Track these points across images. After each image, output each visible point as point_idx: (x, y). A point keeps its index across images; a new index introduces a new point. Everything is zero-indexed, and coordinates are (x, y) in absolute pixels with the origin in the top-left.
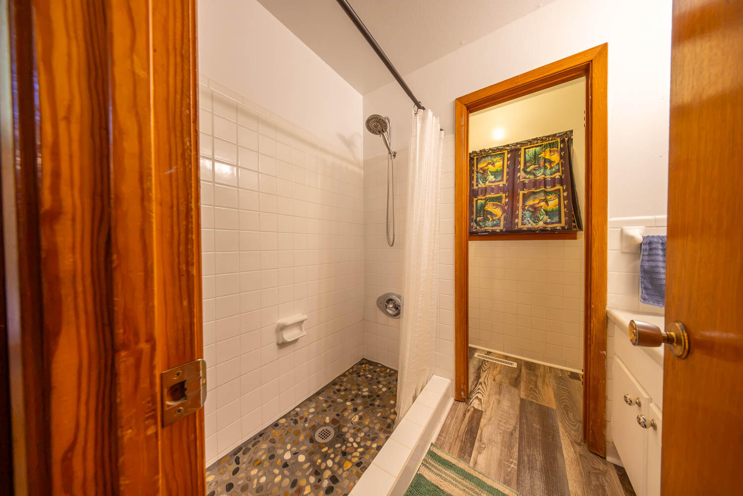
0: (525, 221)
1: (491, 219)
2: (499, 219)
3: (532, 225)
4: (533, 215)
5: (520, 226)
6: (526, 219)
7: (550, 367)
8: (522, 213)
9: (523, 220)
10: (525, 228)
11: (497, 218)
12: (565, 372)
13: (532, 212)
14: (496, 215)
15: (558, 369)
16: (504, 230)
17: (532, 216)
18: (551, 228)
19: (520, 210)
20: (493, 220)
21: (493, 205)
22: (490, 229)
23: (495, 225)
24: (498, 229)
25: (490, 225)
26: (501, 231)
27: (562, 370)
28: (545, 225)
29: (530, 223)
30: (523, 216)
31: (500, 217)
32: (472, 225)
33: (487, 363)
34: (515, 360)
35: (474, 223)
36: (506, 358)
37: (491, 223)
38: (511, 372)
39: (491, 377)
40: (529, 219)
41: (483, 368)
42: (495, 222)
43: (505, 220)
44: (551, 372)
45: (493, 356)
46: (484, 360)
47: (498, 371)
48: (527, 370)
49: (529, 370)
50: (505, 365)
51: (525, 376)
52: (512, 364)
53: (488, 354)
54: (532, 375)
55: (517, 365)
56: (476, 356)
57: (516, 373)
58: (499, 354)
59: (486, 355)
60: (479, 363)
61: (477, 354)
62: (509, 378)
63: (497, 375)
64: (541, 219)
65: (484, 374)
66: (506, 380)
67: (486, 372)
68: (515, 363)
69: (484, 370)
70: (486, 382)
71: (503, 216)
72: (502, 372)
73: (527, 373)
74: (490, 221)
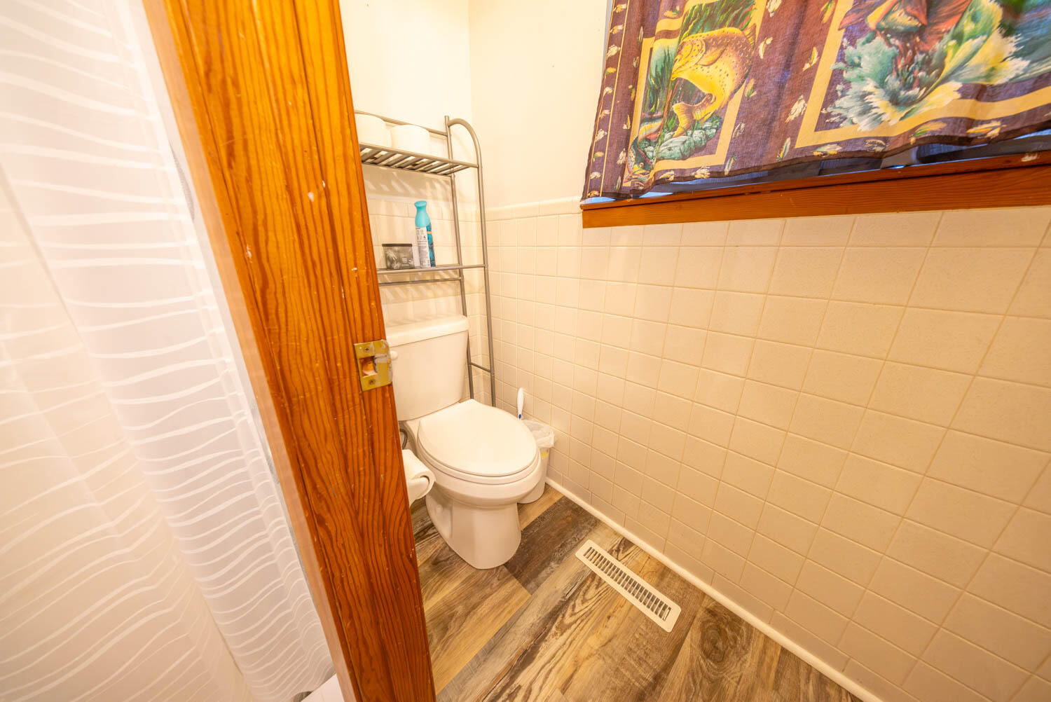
0: (845, 103)
1: (683, 122)
2: (718, 117)
3: (877, 119)
4: (903, 53)
5: (807, 138)
6: (855, 87)
7: (784, 651)
8: (841, 57)
9: (831, 97)
10: (829, 143)
11: (711, 109)
12: (833, 692)
13: (906, 35)
14: (709, 98)
15: (809, 668)
16: (727, 170)
17: (895, 59)
18: (1003, 120)
19: (835, 37)
20: (693, 125)
21: (708, 44)
22: (667, 167)
23: (697, 150)
24: (701, 167)
25: (676, 152)
26: (716, 173)
27: (822, 680)
28: (967, 108)
29: (866, 110)
30: (836, 77)
31: (724, 108)
32: (620, 162)
33: (592, 592)
34: (685, 593)
35: (632, 154)
36: (662, 575)
37: (683, 138)
38: (640, 653)
39: (567, 664)
40: (870, 86)
41: (569, 611)
42: (697, 135)
43: (744, 115)
44: (776, 687)
45: (626, 564)
46: (593, 575)
47: (603, 640)
48: (698, 653)
49: (707, 655)
50: (640, 613)
51: (677, 687)
52: (662, 609)
53: (618, 550)
54: (706, 684)
55: (681, 616)
56: (580, 553)
57: (657, 660)
58: (650, 557)
59: (611, 552)
60: (573, 583)
61: (589, 544)
62: (618, 683)
63: (591, 655)
64: (949, 65)
65: (553, 644)
66: (604, 692)
67: (569, 632)
68: (676, 610)
69: (568, 620)
70: (536, 687)
71: (738, 97)
72: (615, 642)
73: (692, 673)
74: (679, 130)
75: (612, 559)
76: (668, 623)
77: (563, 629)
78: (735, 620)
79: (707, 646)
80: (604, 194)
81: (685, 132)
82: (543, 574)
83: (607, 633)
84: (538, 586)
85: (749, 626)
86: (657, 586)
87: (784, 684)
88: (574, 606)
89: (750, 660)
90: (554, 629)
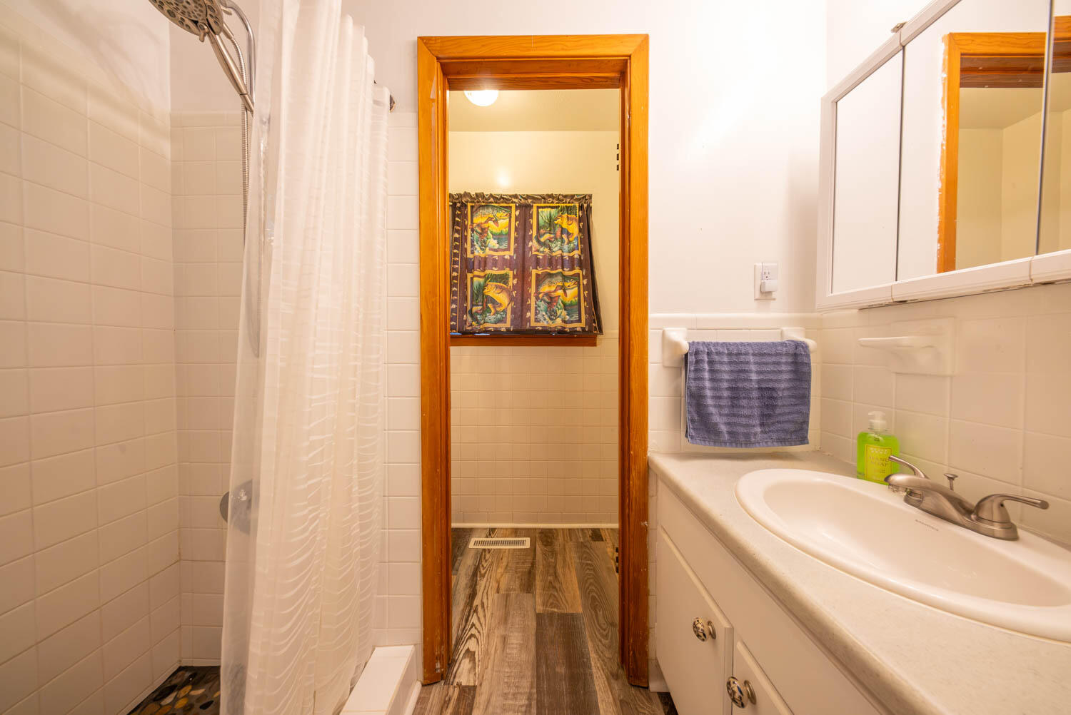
0: (539, 316)
1: (493, 311)
2: (505, 311)
3: (547, 322)
4: (549, 307)
5: (533, 323)
6: (541, 313)
7: (569, 529)
8: (536, 304)
9: (536, 314)
10: (539, 326)
11: (502, 308)
12: (586, 531)
13: (548, 303)
14: (500, 304)
15: (578, 529)
16: (512, 329)
17: (547, 308)
18: (569, 328)
19: (533, 299)
20: (497, 312)
21: (497, 287)
22: (491, 326)
23: (499, 321)
24: (503, 327)
25: (493, 320)
26: (508, 330)
27: (582, 530)
28: (563, 325)
29: (545, 320)
30: (536, 309)
31: (506, 309)
32: (465, 319)
33: (488, 556)
34: (527, 532)
35: (468, 316)
36: (516, 532)
37: (494, 316)
38: (522, 561)
39: (494, 584)
40: (544, 314)
41: (481, 568)
42: (499, 316)
43: (513, 312)
44: (571, 540)
45: (497, 537)
46: (484, 550)
47: (504, 568)
48: (543, 547)
49: (546, 546)
50: (514, 549)
51: (541, 560)
52: (523, 542)
53: (490, 534)
54: (550, 554)
55: (531, 541)
56: (471, 545)
57: (530, 558)
58: (506, 529)
59: (487, 537)
60: (476, 559)
61: (473, 540)
62: (519, 575)
63: (502, 575)
64: (558, 314)
65: (482, 584)
66: (515, 581)
67: (486, 575)
68: (528, 540)
69: (483, 572)
70: (485, 601)
71: (510, 307)
72: (510, 565)
73: (544, 554)
74: (492, 314)
75: (489, 539)
76: (527, 545)
77: (483, 576)
78: (550, 530)
79: (545, 543)
80: (459, 332)
81: (494, 314)
82: (457, 565)
83: (505, 564)
84: (457, 570)
85: (556, 529)
86: (516, 537)
87: (573, 538)
88: (483, 566)
89: (561, 539)
90: (478, 579)
